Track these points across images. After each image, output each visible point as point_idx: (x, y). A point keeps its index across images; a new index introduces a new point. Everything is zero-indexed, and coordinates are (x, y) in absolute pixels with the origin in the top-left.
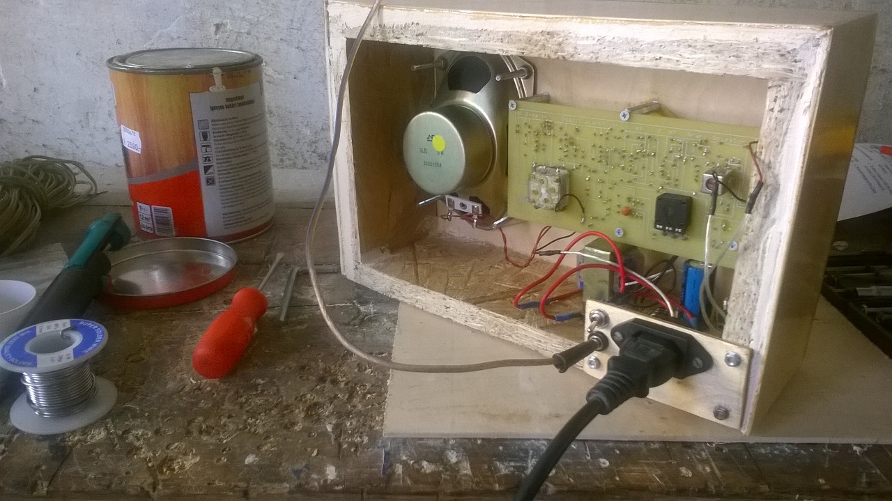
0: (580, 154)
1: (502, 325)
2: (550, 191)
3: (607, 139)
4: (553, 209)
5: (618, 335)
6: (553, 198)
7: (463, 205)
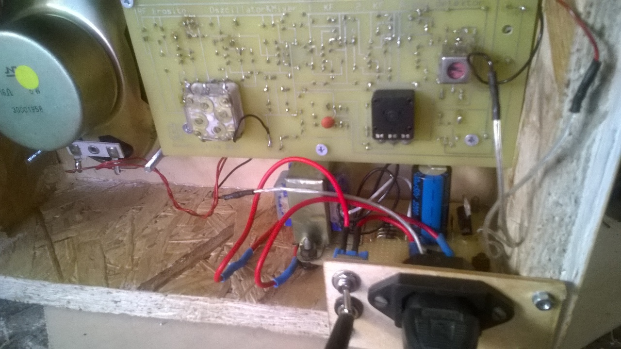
0: (248, 58)
1: (205, 308)
2: (220, 117)
3: (284, 29)
4: (229, 139)
5: (379, 299)
6: (226, 124)
7: (93, 149)
